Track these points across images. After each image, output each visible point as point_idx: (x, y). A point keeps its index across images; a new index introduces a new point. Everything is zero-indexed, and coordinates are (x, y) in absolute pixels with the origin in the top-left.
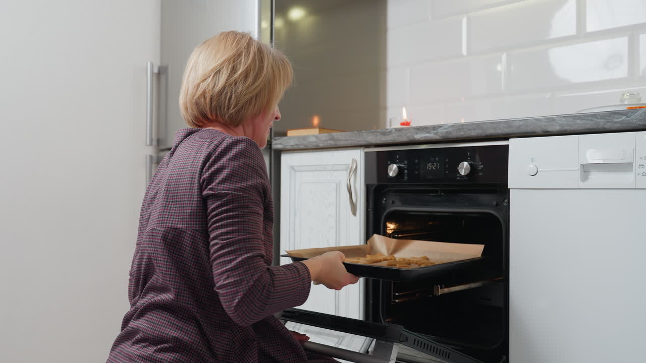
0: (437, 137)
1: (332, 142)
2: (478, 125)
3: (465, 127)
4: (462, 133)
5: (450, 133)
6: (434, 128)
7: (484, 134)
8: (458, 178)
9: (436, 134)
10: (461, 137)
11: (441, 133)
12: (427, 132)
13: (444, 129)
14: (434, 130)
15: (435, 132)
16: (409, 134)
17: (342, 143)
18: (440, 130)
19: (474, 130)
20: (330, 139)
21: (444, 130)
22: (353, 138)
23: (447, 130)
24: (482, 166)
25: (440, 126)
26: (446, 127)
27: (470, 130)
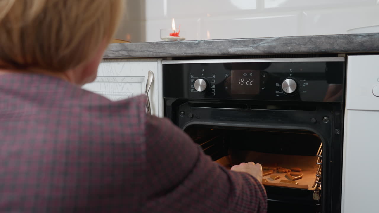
0: (257, 51)
1: (125, 53)
2: (311, 39)
3: (293, 41)
4: (289, 48)
5: (275, 47)
6: (254, 41)
7: (317, 50)
8: (277, 95)
9: (256, 48)
10: (288, 51)
11: (263, 47)
12: (245, 46)
13: (266, 43)
14: (254, 43)
15: (255, 45)
16: (222, 47)
17: (138, 54)
18: (261, 44)
19: (305, 44)
20: (122, 50)
21: (266, 45)
22: (151, 50)
23: (270, 44)
24: (307, 84)
25: (261, 40)
26: (268, 41)
27: (299, 44)
